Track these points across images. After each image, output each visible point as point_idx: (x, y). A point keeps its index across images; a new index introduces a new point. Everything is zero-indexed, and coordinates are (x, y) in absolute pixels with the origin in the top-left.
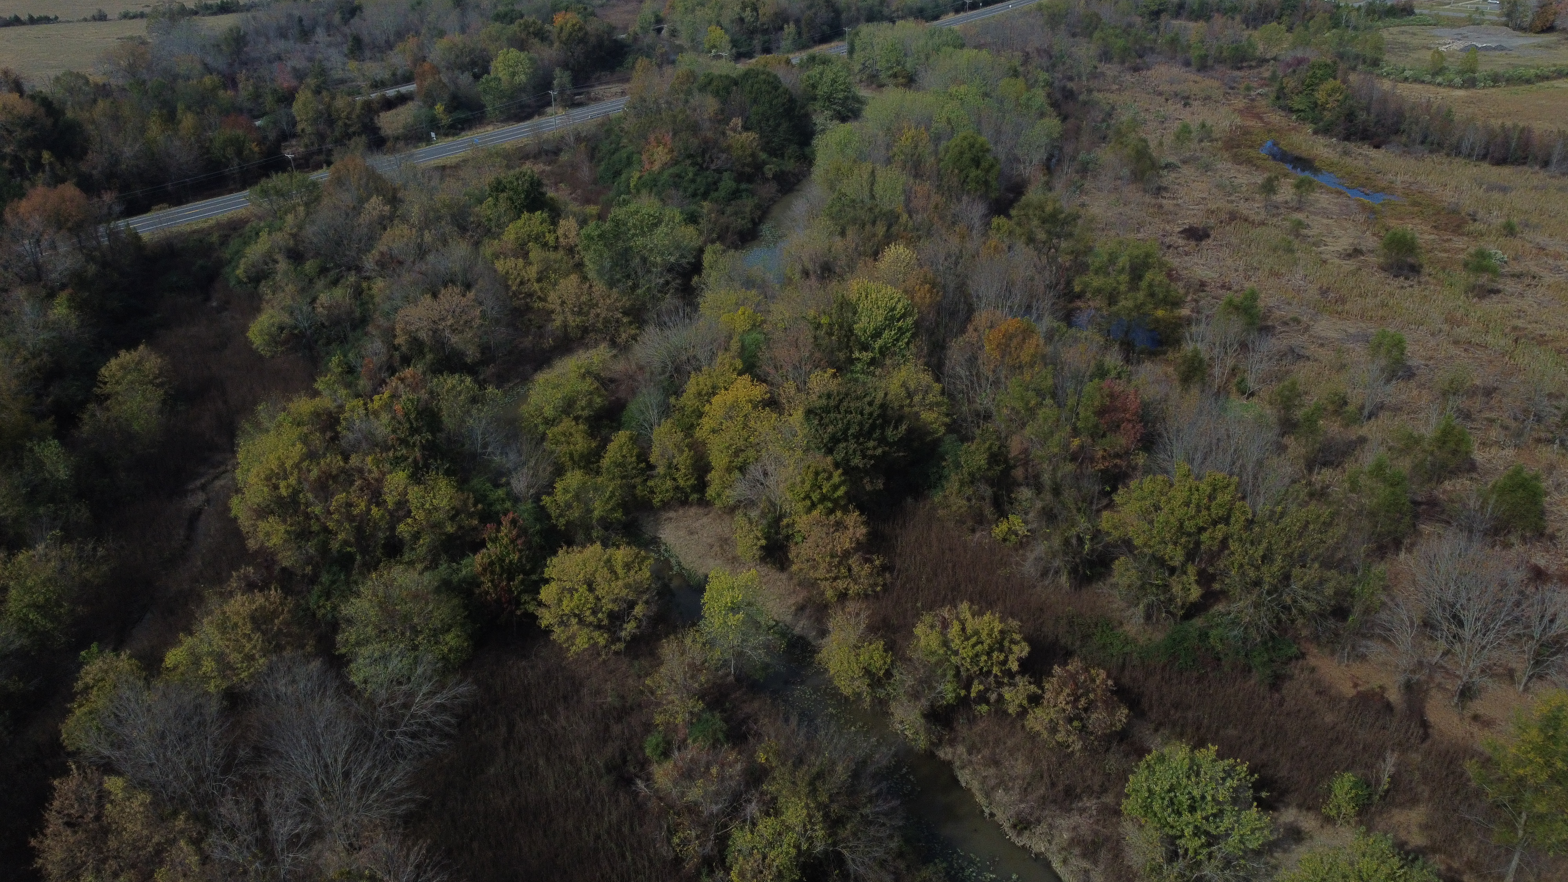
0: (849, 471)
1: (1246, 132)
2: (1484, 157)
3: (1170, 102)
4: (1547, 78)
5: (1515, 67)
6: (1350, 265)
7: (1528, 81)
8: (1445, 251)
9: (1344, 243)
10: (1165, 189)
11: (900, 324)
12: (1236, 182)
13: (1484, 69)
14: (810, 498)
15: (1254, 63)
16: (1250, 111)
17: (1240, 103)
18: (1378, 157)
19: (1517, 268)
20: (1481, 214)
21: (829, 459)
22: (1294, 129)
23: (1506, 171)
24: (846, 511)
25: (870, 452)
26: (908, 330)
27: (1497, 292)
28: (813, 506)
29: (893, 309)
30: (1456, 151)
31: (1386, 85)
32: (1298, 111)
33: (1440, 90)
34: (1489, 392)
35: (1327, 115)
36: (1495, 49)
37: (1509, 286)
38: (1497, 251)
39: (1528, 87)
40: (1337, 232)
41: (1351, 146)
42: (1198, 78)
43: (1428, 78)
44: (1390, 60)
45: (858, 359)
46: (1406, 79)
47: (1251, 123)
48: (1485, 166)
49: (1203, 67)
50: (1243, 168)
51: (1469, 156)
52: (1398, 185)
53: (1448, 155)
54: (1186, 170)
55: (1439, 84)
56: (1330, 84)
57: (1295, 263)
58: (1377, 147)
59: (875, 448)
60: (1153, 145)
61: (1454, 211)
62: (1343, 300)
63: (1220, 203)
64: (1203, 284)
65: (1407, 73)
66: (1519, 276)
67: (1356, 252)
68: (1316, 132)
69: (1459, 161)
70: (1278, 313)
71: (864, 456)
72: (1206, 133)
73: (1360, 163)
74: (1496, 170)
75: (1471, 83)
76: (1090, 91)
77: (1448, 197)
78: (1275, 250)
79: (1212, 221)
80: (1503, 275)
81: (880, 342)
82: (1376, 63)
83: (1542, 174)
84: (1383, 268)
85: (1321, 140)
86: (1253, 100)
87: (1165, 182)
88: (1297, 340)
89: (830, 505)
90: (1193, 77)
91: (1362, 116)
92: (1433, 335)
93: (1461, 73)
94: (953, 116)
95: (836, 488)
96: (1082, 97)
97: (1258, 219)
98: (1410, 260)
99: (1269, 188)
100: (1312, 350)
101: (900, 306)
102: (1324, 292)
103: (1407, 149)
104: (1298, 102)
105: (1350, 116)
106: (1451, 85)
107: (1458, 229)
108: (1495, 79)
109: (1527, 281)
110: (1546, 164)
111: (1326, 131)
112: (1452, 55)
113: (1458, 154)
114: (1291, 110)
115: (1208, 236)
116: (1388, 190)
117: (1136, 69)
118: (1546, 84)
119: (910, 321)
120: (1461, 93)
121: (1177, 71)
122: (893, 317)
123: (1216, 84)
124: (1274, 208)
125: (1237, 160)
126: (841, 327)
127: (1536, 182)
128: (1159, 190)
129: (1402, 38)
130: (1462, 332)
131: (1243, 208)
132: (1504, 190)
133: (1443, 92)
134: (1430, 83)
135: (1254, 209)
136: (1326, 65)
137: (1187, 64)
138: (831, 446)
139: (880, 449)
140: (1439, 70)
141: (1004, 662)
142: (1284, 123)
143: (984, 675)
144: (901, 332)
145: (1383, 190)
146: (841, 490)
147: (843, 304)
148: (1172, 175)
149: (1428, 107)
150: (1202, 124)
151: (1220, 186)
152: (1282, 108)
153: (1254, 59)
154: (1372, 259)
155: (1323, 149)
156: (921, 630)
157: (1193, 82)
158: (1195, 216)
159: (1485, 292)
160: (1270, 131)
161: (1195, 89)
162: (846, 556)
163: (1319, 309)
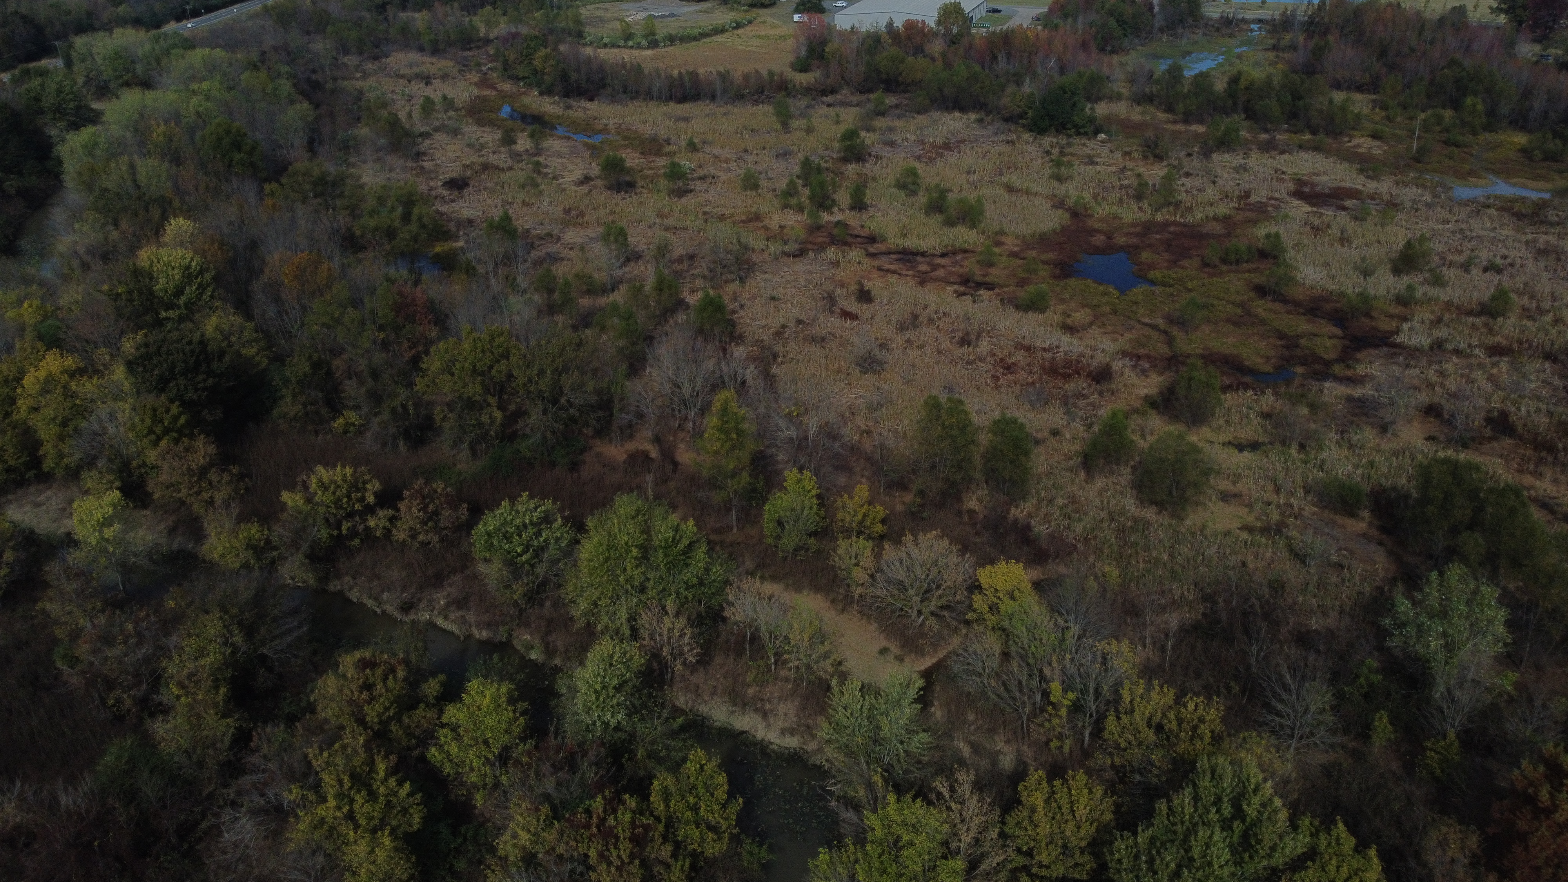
0: (186, 405)
1: (484, 100)
2: (670, 98)
3: (413, 83)
4: (707, 35)
5: (685, 28)
6: (584, 189)
7: (695, 39)
8: (651, 169)
9: (577, 174)
10: (424, 154)
11: (199, 280)
12: (482, 141)
13: (661, 32)
14: (154, 432)
15: (480, 44)
16: (484, 83)
17: (475, 77)
18: (593, 107)
19: (702, 173)
20: (673, 139)
21: (163, 397)
22: (524, 93)
23: (687, 106)
24: (192, 437)
25: (200, 386)
26: (208, 285)
27: (691, 191)
28: (159, 439)
29: (188, 267)
30: (649, 96)
31: (589, 51)
32: (524, 78)
33: (634, 51)
34: (692, 257)
35: (548, 79)
36: (668, 16)
37: (699, 185)
38: (685, 162)
39: (695, 43)
40: (570, 167)
41: (571, 102)
42: (434, 60)
43: (622, 43)
44: (591, 32)
45: (167, 319)
46: (605, 46)
47: (487, 92)
48: (672, 104)
49: (436, 50)
50: (487, 129)
51: (660, 98)
52: (611, 127)
53: (645, 100)
54: (438, 137)
55: (632, 47)
56: (543, 52)
57: (541, 192)
58: (591, 100)
59: (205, 380)
60: (402, 115)
61: (654, 139)
62: (582, 214)
63: (475, 159)
64: (470, 222)
65: (606, 40)
66: (703, 178)
67: (586, 179)
68: (541, 94)
69: (652, 104)
70: (534, 232)
71: (196, 390)
72: (449, 103)
73: (580, 114)
74: (679, 106)
75: (654, 44)
76: (335, 79)
77: (647, 130)
78: (523, 186)
79: (468, 173)
80: (693, 179)
81: (183, 299)
82: (580, 35)
83: (712, 106)
84: (609, 188)
85: (547, 99)
86: (485, 74)
87: (422, 148)
88: (553, 248)
89: (175, 435)
90: (428, 59)
91: (574, 76)
92: (650, 227)
93: (646, 36)
94: (201, 109)
95: (176, 418)
96: (329, 86)
97: (506, 166)
98: (628, 178)
99: (509, 140)
100: (565, 253)
101: (194, 264)
102: (567, 211)
103: (613, 100)
104: (521, 71)
105: (564, 77)
106: (639, 47)
107: (658, 153)
108: (671, 39)
109: (708, 181)
110: (713, 98)
111: (548, 92)
112: (637, 23)
113: (652, 98)
114: (518, 79)
115: (468, 185)
116: (605, 130)
117: (376, 58)
118: (708, 40)
119: (208, 276)
120: (649, 52)
121: (413, 56)
122: (190, 275)
123: (450, 64)
124: (517, 157)
125: (480, 123)
126: (140, 293)
127: (708, 111)
128: (419, 156)
129: (599, 13)
130: (670, 222)
131: (493, 159)
132: (686, 119)
133: (636, 52)
134: (624, 47)
135: (501, 159)
136: (536, 37)
137: (421, 49)
138: (161, 386)
139: (210, 381)
140: (628, 36)
141: (363, 499)
142: (514, 89)
143: (350, 515)
144: (202, 287)
145: (600, 132)
146: (182, 420)
147: (137, 273)
148: (428, 142)
149: (624, 65)
150: (445, 97)
151: (470, 145)
152: (510, 77)
153: (480, 40)
154: (599, 182)
155: (549, 106)
156: (286, 496)
157: (430, 64)
158: (453, 171)
159: (682, 193)
160: (504, 96)
161: (433, 70)
162: (203, 471)
163: (565, 224)
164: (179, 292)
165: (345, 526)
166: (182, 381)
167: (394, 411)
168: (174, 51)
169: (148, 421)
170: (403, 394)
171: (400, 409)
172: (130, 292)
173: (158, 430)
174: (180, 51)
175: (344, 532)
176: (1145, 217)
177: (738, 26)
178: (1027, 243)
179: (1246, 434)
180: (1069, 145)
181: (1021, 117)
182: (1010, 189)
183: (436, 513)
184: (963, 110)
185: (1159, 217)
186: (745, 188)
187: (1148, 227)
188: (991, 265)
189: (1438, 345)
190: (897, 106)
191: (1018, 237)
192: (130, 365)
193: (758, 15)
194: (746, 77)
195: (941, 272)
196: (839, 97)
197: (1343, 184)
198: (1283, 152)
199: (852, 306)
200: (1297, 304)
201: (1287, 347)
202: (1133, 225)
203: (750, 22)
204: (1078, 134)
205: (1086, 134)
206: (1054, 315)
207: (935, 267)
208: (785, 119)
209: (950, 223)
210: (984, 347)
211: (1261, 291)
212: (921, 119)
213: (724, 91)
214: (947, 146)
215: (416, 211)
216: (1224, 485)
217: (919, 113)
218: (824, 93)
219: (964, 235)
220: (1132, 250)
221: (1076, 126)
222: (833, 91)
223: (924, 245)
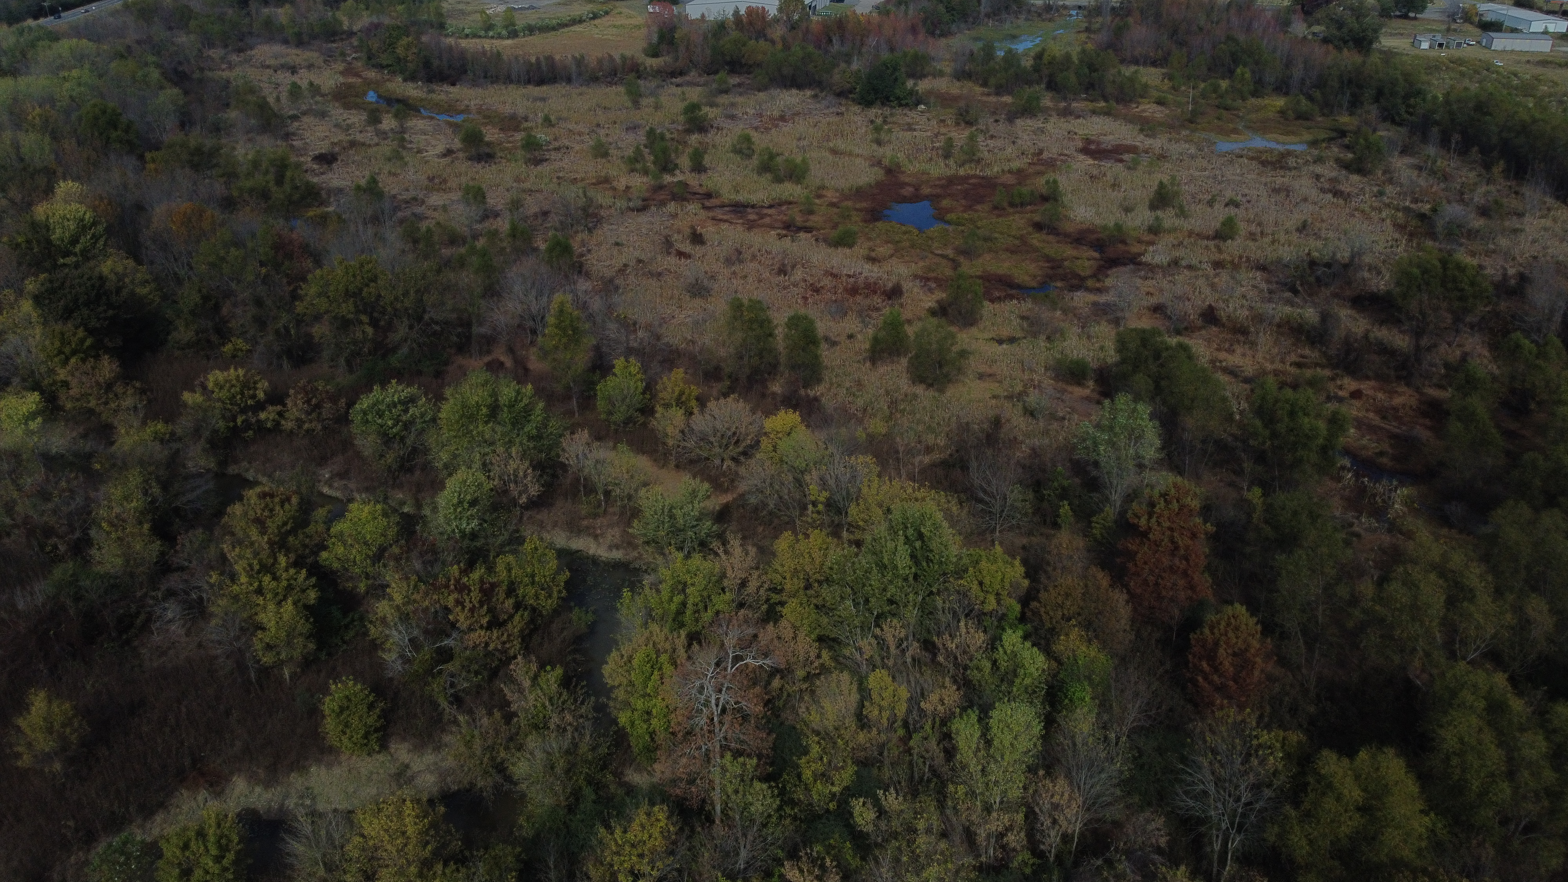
0: (91, 332)
1: (349, 86)
2: (529, 82)
3: (279, 72)
4: (565, 25)
5: (543, 19)
6: (448, 159)
7: (554, 29)
8: (509, 142)
9: (441, 148)
10: (294, 134)
11: (92, 231)
12: (349, 122)
13: (521, 23)
14: (63, 353)
15: (344, 37)
16: (349, 71)
17: (341, 67)
18: (455, 91)
19: (556, 144)
20: (531, 116)
21: (70, 325)
22: (388, 80)
23: (545, 88)
24: (97, 357)
25: (102, 315)
26: (101, 236)
27: (546, 160)
28: (67, 359)
29: (82, 220)
30: (508, 80)
31: (451, 41)
32: (388, 66)
33: (494, 41)
34: (545, 214)
35: (411, 66)
36: (528, 9)
37: (553, 155)
38: (542, 136)
39: (554, 33)
40: (434, 142)
41: (435, 87)
42: (299, 52)
43: (482, 33)
44: (452, 24)
45: (64, 265)
46: (467, 36)
47: (351, 80)
48: (530, 87)
49: (300, 42)
50: (353, 111)
51: (519, 82)
52: (473, 107)
53: (504, 83)
54: (306, 119)
55: (492, 37)
56: (405, 41)
57: (406, 164)
58: (453, 84)
59: (105, 311)
60: (271, 100)
61: (513, 117)
62: (445, 181)
63: (341, 137)
64: (340, 190)
65: (467, 31)
66: (557, 149)
67: (449, 152)
68: (405, 80)
69: (511, 87)
70: (400, 197)
71: (99, 319)
72: (315, 89)
73: (443, 97)
74: (537, 89)
75: (513, 34)
76: (202, 70)
77: (508, 110)
78: (389, 160)
79: (337, 149)
80: (548, 150)
81: (78, 248)
82: (442, 26)
83: (568, 88)
84: (470, 159)
85: (410, 85)
86: (350, 63)
87: (291, 129)
88: (419, 210)
89: (82, 355)
90: (294, 51)
91: (436, 63)
92: (508, 190)
93: (506, 27)
94: (74, 94)
95: (82, 341)
96: (197, 75)
97: (372, 143)
98: (487, 150)
99: (374, 119)
100: (429, 213)
101: (87, 216)
102: (431, 179)
103: (474, 84)
104: (385, 59)
105: (427, 64)
106: (500, 37)
107: (517, 129)
108: (531, 30)
109: (563, 151)
110: (569, 80)
111: (412, 78)
112: (497, 15)
113: (511, 82)
114: (382, 67)
115: (337, 160)
116: (467, 110)
117: (240, 50)
118: (566, 30)
119: (100, 228)
120: (509, 42)
121: (278, 48)
122: (84, 226)
123: (315, 55)
124: (383, 135)
125: (347, 106)
126: (39, 242)
127: (564, 92)
128: (287, 136)
129: (460, 7)
130: (527, 185)
131: (359, 137)
132: (543, 99)
133: (496, 42)
134: (485, 37)
135: (368, 136)
136: (398, 27)
137: (286, 42)
138: (67, 314)
139: (111, 312)
140: (489, 27)
141: (254, 397)
142: (379, 77)
143: (243, 411)
144: (96, 238)
145: (461, 112)
146: (88, 342)
147: (34, 226)
148: (296, 124)
149: (484, 53)
150: (311, 84)
151: (337, 126)
152: (373, 66)
153: (344, 32)
154: (461, 155)
155: (413, 91)
156: (187, 396)
157: (295, 55)
158: (323, 148)
159: (538, 162)
160: (368, 83)
161: (298, 60)
162: (109, 386)
163: (429, 189)
164: (74, 241)
165: (239, 420)
166: (85, 312)
167: (277, 332)
168: (40, 43)
169: (57, 344)
170: (285, 318)
171: (282, 330)
172: (28, 242)
173: (67, 350)
174: (46, 43)
175: (239, 423)
176: (949, 173)
177: (595, 17)
178: (845, 195)
179: (1005, 332)
180: (892, 115)
181: (851, 92)
182: (834, 152)
183: (318, 406)
184: (800, 87)
185: (962, 172)
186: (596, 157)
187: (951, 181)
188: (811, 212)
189: (1175, 263)
190: (739, 85)
191: (837, 190)
192: (37, 299)
193: (615, 7)
194: (600, 61)
195: (767, 220)
196: (687, 78)
197: (1125, 142)
198: (1078, 117)
199: (687, 248)
200: (1067, 235)
201: (1052, 268)
202: (939, 179)
203: (607, 13)
204: (900, 105)
205: (907, 105)
206: (860, 249)
207: (762, 216)
208: (635, 97)
209: (778, 180)
210: (798, 274)
211: (1038, 227)
212: (762, 95)
213: (580, 74)
214: (782, 118)
215: (289, 174)
216: (983, 368)
217: (759, 90)
218: (673, 74)
219: (789, 190)
220: (934, 199)
221: (898, 98)
222: (681, 74)
223: (754, 198)
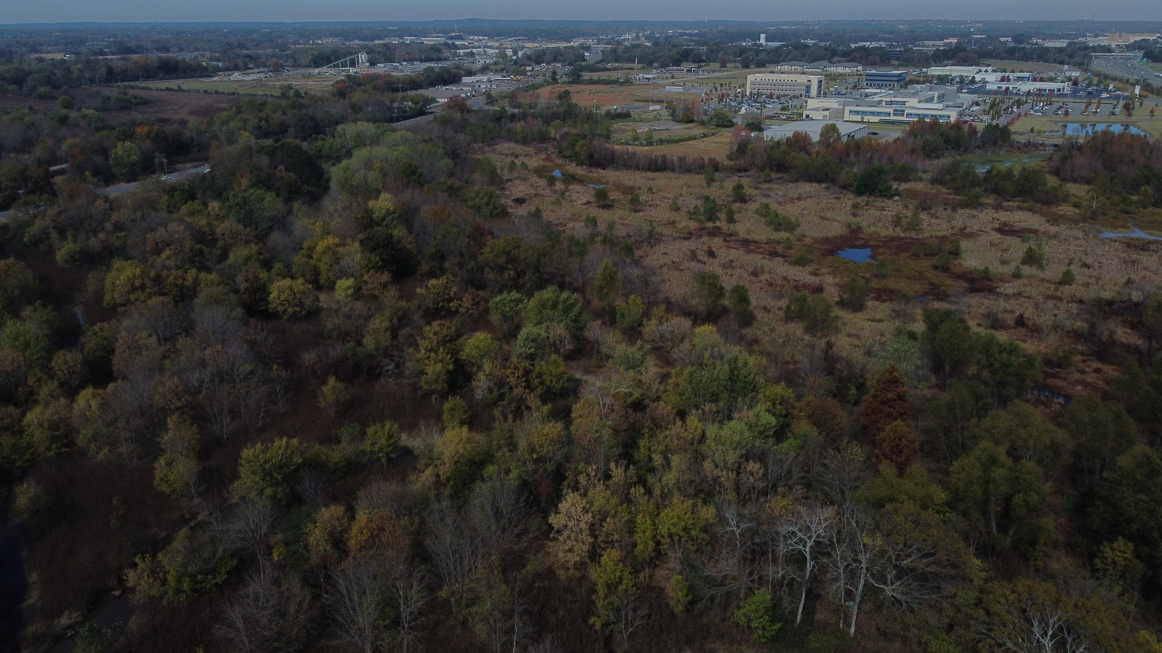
0: (382, 260)
1: (544, 167)
2: (649, 170)
3: (508, 157)
4: (685, 140)
5: (672, 136)
6: (585, 206)
7: (676, 142)
8: (624, 200)
9: (584, 201)
10: (507, 188)
11: (392, 216)
12: (538, 184)
13: (656, 137)
14: (368, 267)
15: (550, 140)
16: (548, 159)
17: (543, 156)
18: (603, 173)
19: (651, 203)
20: (642, 188)
21: (373, 255)
22: (568, 165)
23: (657, 174)
24: (383, 272)
25: (388, 253)
26: (396, 219)
27: (642, 210)
28: (369, 270)
29: (389, 210)
30: (637, 168)
31: (610, 145)
32: (569, 157)
34: (629, 236)
35: (582, 157)
36: (664, 130)
37: (647, 208)
38: (644, 198)
39: (675, 144)
40: (581, 197)
41: (593, 169)
42: (523, 147)
43: (631, 142)
44: (614, 136)
46: (622, 144)
47: (547, 163)
48: (648, 173)
49: (525, 142)
50: (542, 179)
51: (643, 170)
52: (611, 181)
53: (634, 170)
54: (516, 182)
55: (637, 145)
56: (581, 143)
57: (562, 207)
58: (604, 169)
59: (390, 251)
60: (498, 170)
61: (632, 188)
63: (531, 191)
64: (520, 215)
65: (623, 141)
66: (651, 205)
67: (588, 203)
68: (577, 165)
69: (637, 172)
70: (553, 222)
71: (387, 255)
72: (524, 166)
73: (596, 175)
74: (652, 174)
75: (650, 144)
76: (467, 153)
77: (630, 184)
78: (553, 203)
79: (527, 197)
80: (645, 206)
81: (384, 223)
82: (608, 137)
83: (671, 174)
84: (598, 207)
85: (579, 167)
86: (549, 155)
87: (506, 186)
88: (561, 229)
89: (376, 269)
90: (520, 147)
91: (596, 155)
93: (646, 140)
94: (398, 157)
95: (377, 263)
96: (463, 156)
97: (547, 195)
98: (610, 203)
99: (553, 183)
100: (567, 231)
101: (391, 209)
102: (573, 215)
103: (616, 169)
104: (568, 153)
105: (591, 156)
106: (642, 145)
107: (631, 194)
108: (661, 142)
109: (654, 206)
110: (673, 170)
111: (581, 164)
112: (643, 133)
113: (638, 169)
114: (567, 157)
115: (525, 202)
116: (607, 183)
117: (491, 145)
119: (396, 215)
120: (647, 148)
121: (512, 145)
122: (389, 213)
123: (531, 149)
124: (554, 191)
125: (540, 176)
126: (367, 218)
128: (503, 189)
129: (623, 127)
131: (541, 192)
132: (653, 179)
133: (638, 148)
134: (632, 145)
135: (546, 192)
136: (579, 135)
137: (517, 142)
138: (373, 250)
139: (393, 252)
140: (636, 139)
141: (448, 294)
142: (563, 163)
143: (443, 301)
144: (393, 219)
145: (604, 183)
146: (380, 263)
147: (366, 210)
148: (509, 183)
149: (628, 153)
150: (523, 163)
151: (531, 185)
152: (562, 157)
153: (551, 138)
154: (595, 205)
155: (580, 171)
156: (418, 290)
157: (519, 149)
158: (520, 195)
159: (636, 211)
160: (557, 166)
161: (521, 151)
162: (385, 286)
163: (570, 220)
164: (383, 219)
165: (440, 305)
166: (381, 250)
168: (387, 134)
169: (366, 262)
170: (472, 263)
172: (363, 218)
173: (370, 266)
174: (390, 134)
176: (893, 234)
177: (705, 136)
178: (816, 241)
179: (879, 316)
180: (874, 201)
181: (851, 186)
182: (823, 218)
183: (478, 303)
184: (820, 182)
185: (902, 235)
186: (671, 210)
187: (892, 239)
188: (790, 248)
189: (1020, 294)
190: (780, 178)
191: (813, 238)
192: (361, 242)
193: (720, 131)
194: (695, 160)
195: (761, 250)
196: (748, 173)
197: (1033, 227)
198: (1007, 210)
199: (705, 259)
200: (953, 274)
201: (931, 289)
202: (885, 237)
203: (713, 134)
204: (881, 196)
205: (886, 196)
206: (809, 269)
207: (758, 248)
208: (710, 181)
209: (777, 230)
210: (764, 277)
211: (936, 267)
212: (791, 185)
213: (680, 167)
214: (799, 199)
216: (852, 331)
217: (791, 182)
218: (739, 170)
219: (783, 235)
220: (874, 248)
221: (880, 191)
222: (745, 170)
223: (757, 238)
